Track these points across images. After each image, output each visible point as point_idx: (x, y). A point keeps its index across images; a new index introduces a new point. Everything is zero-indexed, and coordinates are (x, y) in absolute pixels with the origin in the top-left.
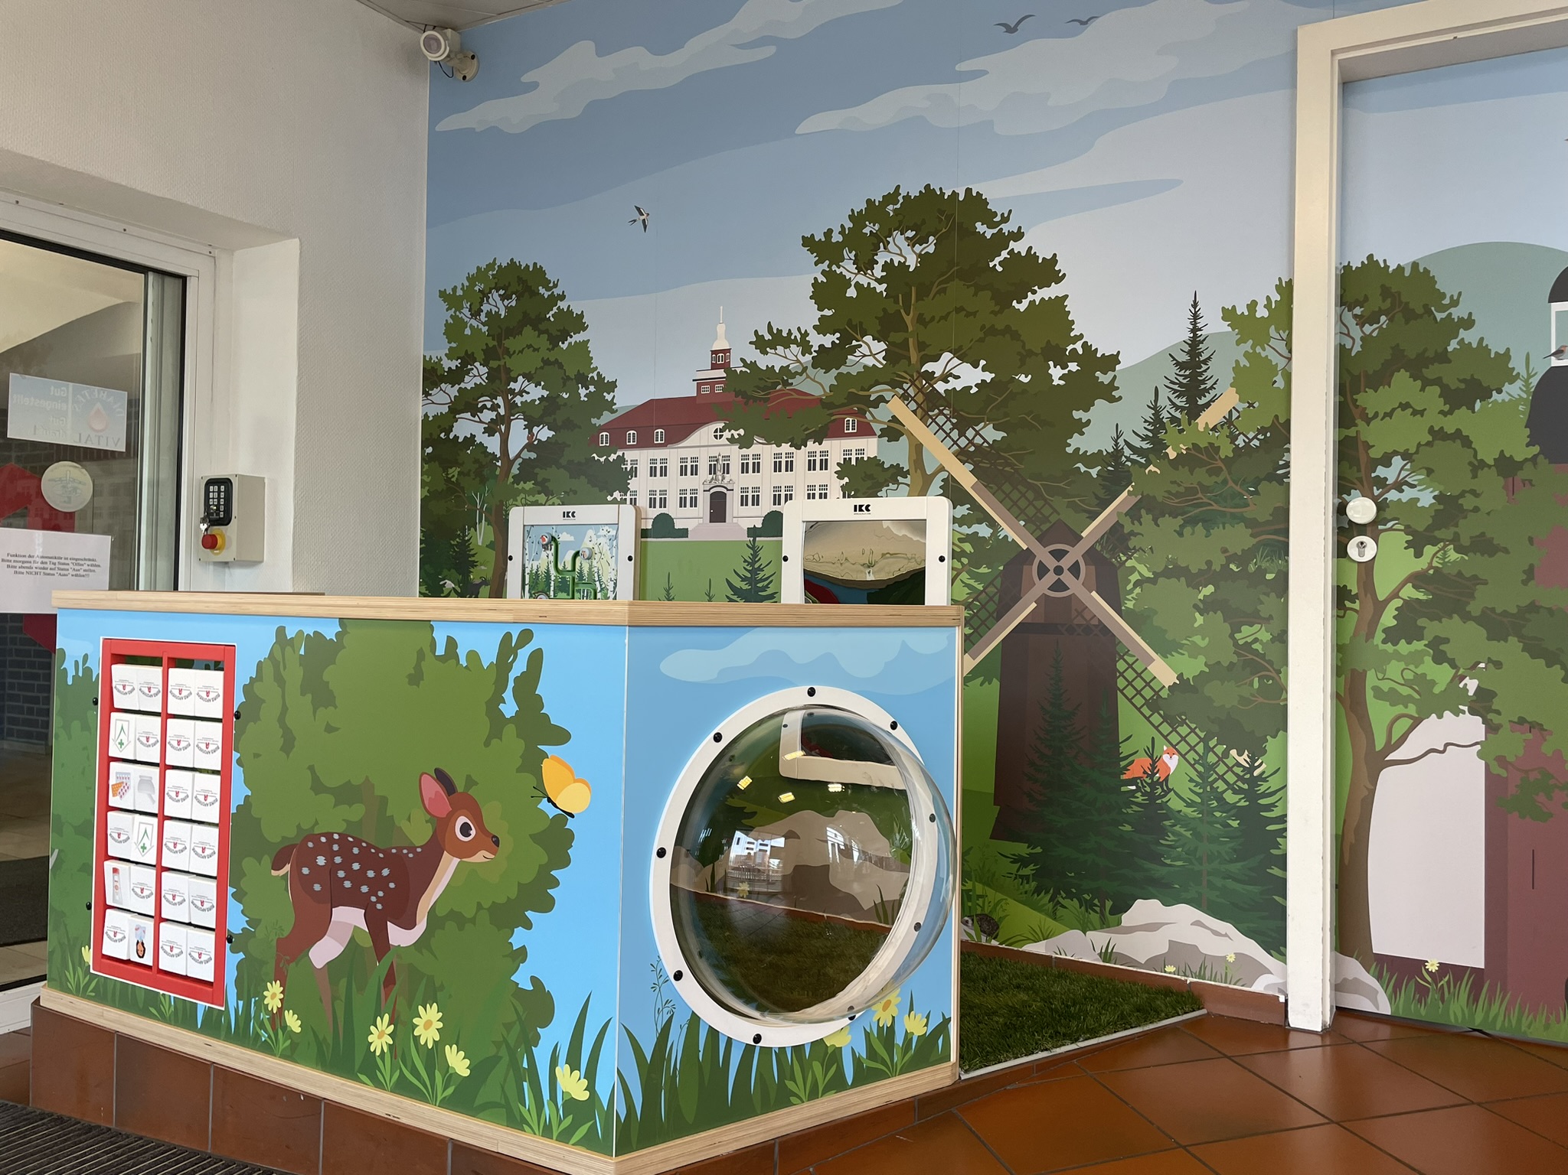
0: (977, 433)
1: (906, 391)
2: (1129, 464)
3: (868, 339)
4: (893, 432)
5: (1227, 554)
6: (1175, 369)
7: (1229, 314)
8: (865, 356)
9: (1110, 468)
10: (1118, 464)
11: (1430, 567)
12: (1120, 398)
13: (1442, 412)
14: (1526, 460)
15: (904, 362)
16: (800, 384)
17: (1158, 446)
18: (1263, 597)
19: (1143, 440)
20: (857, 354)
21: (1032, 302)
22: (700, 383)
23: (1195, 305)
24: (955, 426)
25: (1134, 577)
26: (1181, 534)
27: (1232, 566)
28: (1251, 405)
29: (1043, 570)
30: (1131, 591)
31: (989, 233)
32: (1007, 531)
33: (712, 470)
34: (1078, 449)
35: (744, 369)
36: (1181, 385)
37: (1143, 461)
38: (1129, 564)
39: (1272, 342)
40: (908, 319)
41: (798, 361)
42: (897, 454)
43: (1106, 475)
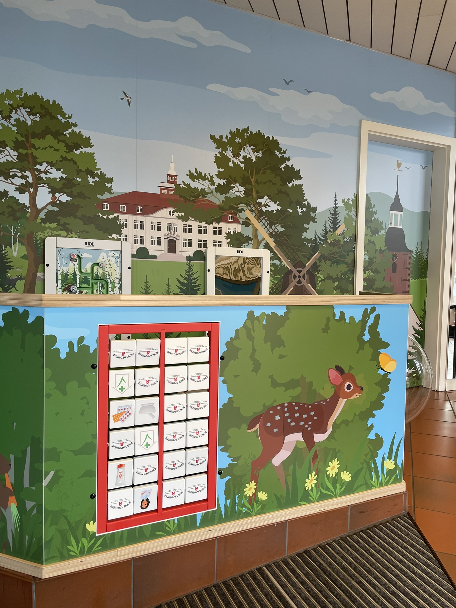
0: (276, 228)
1: (252, 208)
2: (319, 243)
3: (238, 185)
4: (247, 223)
5: (341, 273)
6: (330, 215)
7: (343, 201)
8: (236, 191)
9: (314, 244)
10: (316, 243)
11: (367, 276)
12: (317, 222)
13: (370, 236)
14: (384, 250)
15: (251, 197)
16: (209, 197)
18: (349, 285)
19: (322, 236)
20: (233, 190)
21: (293, 184)
22: (162, 188)
23: (336, 196)
24: (268, 224)
25: (319, 279)
26: (331, 266)
27: (342, 276)
28: (348, 229)
29: (295, 277)
30: (318, 284)
31: (280, 156)
32: (285, 263)
33: (169, 229)
34: (305, 237)
35: (184, 186)
36: (332, 220)
37: (322, 243)
38: (318, 275)
39: (353, 212)
40: (252, 180)
41: (209, 188)
42: (248, 232)
43: (312, 246)
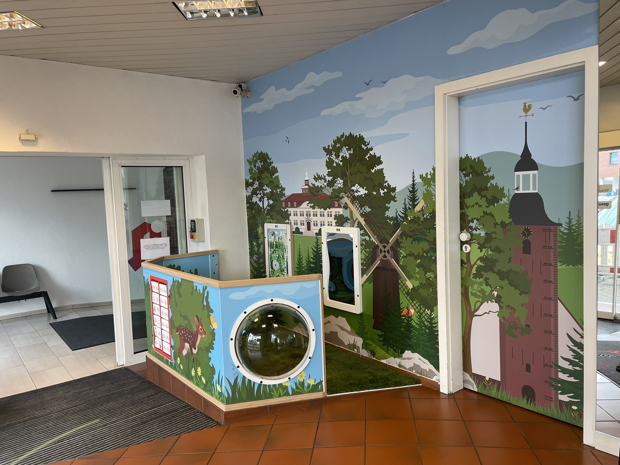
0: (365, 209)
1: (348, 195)
2: (399, 221)
3: (339, 179)
4: (346, 207)
5: (423, 250)
6: (409, 193)
7: (421, 176)
8: (338, 184)
9: (395, 222)
10: (397, 221)
11: (484, 255)
12: (397, 201)
13: (486, 206)
14: (509, 223)
15: (347, 186)
16: (324, 191)
17: (406, 216)
18: (432, 264)
19: (403, 214)
20: (337, 183)
21: (375, 170)
22: (303, 189)
23: (413, 173)
24: (360, 206)
25: (402, 255)
26: (412, 243)
27: (424, 254)
28: (427, 205)
29: (381, 251)
30: (401, 260)
31: (365, 148)
32: (373, 239)
33: (307, 215)
34: (387, 216)
35: (312, 186)
36: (411, 198)
37: (403, 220)
38: (401, 251)
39: (432, 186)
40: (348, 173)
41: (324, 184)
42: (347, 214)
43: (394, 224)
